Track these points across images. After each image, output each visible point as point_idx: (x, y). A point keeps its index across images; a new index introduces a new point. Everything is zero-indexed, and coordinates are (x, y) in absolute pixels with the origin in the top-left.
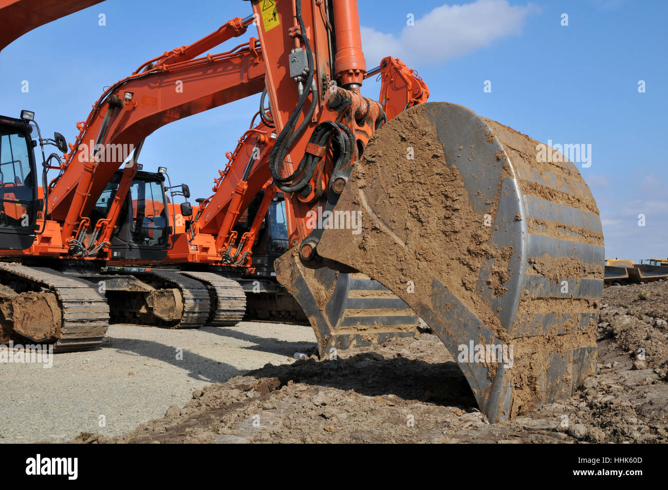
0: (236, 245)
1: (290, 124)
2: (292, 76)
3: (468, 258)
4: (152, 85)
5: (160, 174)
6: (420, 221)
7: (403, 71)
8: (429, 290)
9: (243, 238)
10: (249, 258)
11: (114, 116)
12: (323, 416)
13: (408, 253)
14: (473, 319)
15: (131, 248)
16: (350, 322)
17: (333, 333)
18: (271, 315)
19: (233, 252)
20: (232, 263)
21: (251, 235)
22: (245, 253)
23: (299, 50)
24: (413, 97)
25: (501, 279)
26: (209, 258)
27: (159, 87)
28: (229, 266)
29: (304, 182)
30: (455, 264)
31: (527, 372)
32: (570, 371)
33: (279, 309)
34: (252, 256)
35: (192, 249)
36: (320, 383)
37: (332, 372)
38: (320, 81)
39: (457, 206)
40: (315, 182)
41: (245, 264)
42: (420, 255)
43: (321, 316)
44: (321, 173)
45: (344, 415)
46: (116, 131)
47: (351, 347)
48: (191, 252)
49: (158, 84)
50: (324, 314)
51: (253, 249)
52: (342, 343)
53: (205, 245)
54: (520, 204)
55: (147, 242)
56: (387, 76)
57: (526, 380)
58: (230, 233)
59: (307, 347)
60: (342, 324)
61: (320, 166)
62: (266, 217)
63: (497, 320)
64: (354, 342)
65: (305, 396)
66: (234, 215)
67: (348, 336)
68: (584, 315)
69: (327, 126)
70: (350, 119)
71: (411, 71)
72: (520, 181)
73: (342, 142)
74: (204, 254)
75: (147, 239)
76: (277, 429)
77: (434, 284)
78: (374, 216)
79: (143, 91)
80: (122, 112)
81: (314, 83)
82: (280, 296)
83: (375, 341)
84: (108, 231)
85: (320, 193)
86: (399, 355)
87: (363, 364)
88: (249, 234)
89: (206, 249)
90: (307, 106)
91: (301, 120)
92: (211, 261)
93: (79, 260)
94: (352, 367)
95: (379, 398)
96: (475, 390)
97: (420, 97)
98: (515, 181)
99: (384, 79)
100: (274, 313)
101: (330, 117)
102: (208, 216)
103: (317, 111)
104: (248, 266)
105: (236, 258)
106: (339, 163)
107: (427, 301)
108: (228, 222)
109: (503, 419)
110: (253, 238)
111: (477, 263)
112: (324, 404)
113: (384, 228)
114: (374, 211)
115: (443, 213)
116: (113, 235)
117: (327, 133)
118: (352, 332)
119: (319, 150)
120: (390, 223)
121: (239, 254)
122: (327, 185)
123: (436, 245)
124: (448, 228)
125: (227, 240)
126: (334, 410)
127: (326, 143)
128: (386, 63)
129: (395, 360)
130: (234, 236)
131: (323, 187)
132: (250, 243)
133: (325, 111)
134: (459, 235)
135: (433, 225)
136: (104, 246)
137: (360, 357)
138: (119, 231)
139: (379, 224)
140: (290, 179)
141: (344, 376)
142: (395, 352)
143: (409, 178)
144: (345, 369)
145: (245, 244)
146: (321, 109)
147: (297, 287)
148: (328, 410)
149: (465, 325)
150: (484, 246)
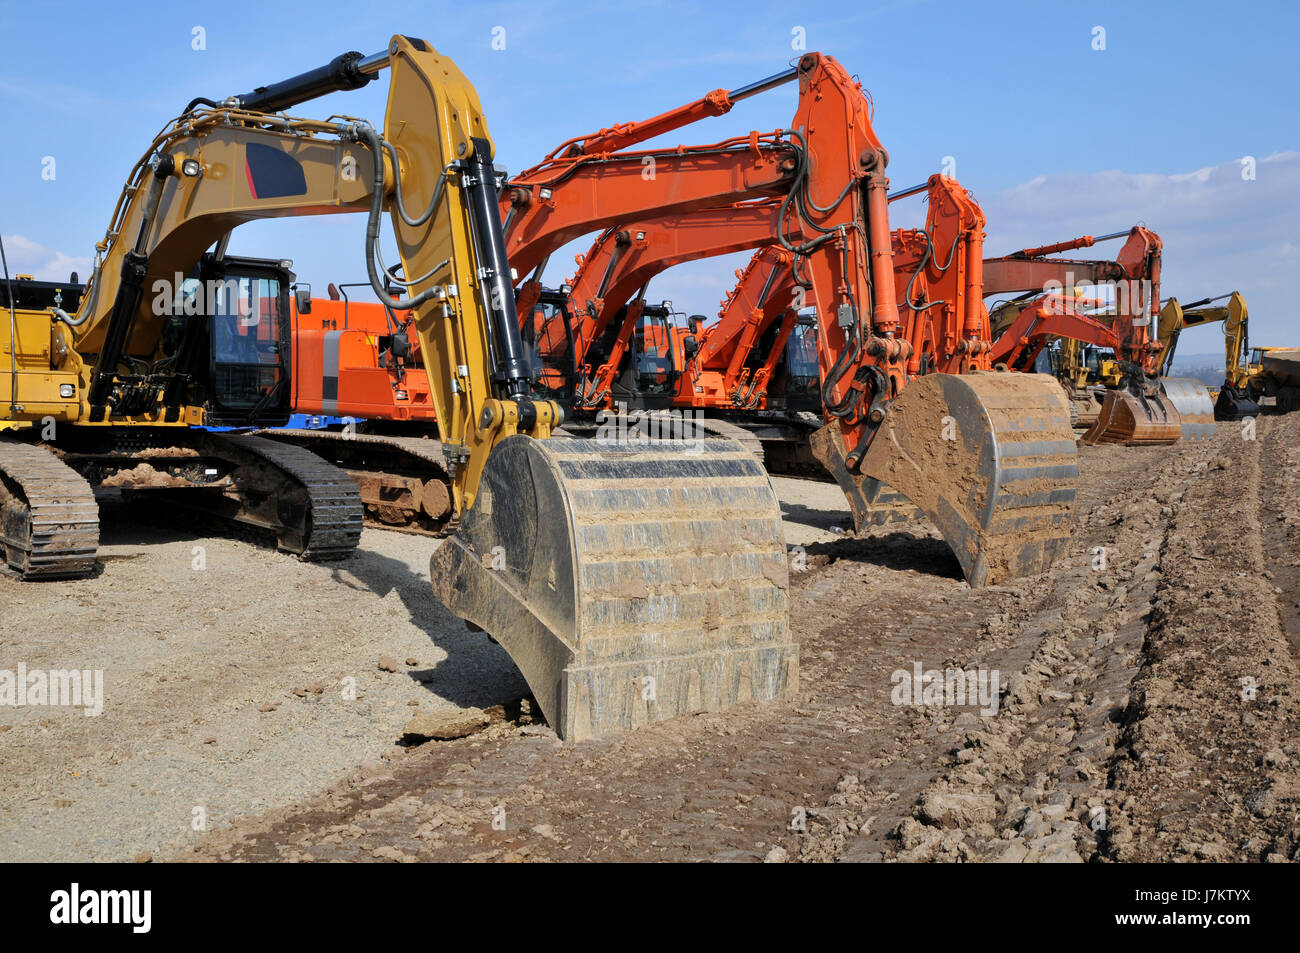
0: (748, 384)
1: (838, 363)
2: (840, 325)
3: (962, 483)
4: (667, 224)
5: (666, 309)
6: (931, 454)
7: (956, 194)
8: (936, 502)
9: (757, 375)
10: (763, 399)
11: (621, 254)
12: (865, 582)
13: (923, 475)
14: (964, 523)
15: (635, 397)
16: (886, 498)
17: (869, 510)
18: (789, 468)
19: (744, 391)
20: (743, 405)
21: (765, 371)
22: (758, 393)
23: (846, 305)
24: (965, 227)
25: (982, 497)
26: (718, 403)
27: (675, 227)
28: (738, 409)
29: (849, 410)
30: (954, 486)
31: (1000, 557)
32: (1041, 556)
33: (799, 461)
34: (766, 396)
35: (696, 390)
36: (861, 560)
37: (869, 551)
38: (862, 329)
39: (956, 447)
40: (858, 409)
41: (759, 406)
42: (931, 478)
43: (858, 494)
44: (862, 403)
45: (878, 582)
46: (623, 272)
47: (887, 523)
48: (696, 395)
49: (673, 225)
50: (860, 490)
51: (768, 388)
52: (878, 519)
53: (712, 387)
54: (996, 450)
55: (652, 389)
56: (936, 198)
57: (999, 562)
58: (741, 371)
59: (840, 517)
60: (878, 501)
61: (862, 397)
62: (785, 351)
63: (979, 524)
64: (890, 518)
65: (851, 569)
66: (747, 349)
67: (884, 512)
68: (1055, 516)
69: (867, 369)
70: (886, 362)
71: (965, 192)
72: (997, 434)
73: (878, 382)
74: (710, 396)
75: (651, 386)
76: (838, 588)
77: (940, 498)
78: (900, 448)
79: (656, 228)
80: (631, 251)
81: (857, 332)
82: (800, 446)
83: (911, 517)
84: (609, 378)
85: (861, 418)
86: (929, 535)
87: (894, 544)
88: (761, 370)
89: (713, 392)
90: (852, 348)
91: (847, 361)
92: (719, 405)
93: (578, 411)
94: (885, 547)
95: (902, 571)
96: (964, 568)
97: (974, 227)
98: (993, 434)
99: (932, 200)
100: (793, 466)
101: (869, 361)
102: (712, 347)
103: (860, 352)
104: (762, 408)
105: (747, 400)
106: (876, 398)
107: (935, 510)
108: (740, 356)
109: (980, 587)
110: (768, 375)
111: (968, 487)
112: (865, 575)
113: (907, 458)
114: (901, 445)
115: (947, 451)
116: (616, 381)
117: (865, 373)
118: (887, 508)
119: (862, 386)
120: (911, 454)
121: (752, 394)
122: (868, 412)
123: (942, 472)
124: (950, 462)
125: (738, 378)
126: (872, 579)
127: (867, 381)
128: (934, 182)
129: (925, 539)
130: (746, 373)
131: (864, 412)
132: (765, 381)
133: (866, 355)
134: (956, 467)
135: (940, 458)
136: (605, 395)
137: (893, 537)
138: (621, 377)
139: (904, 455)
140: (840, 406)
141: (879, 554)
142: (925, 532)
143: (925, 424)
144: (880, 547)
145: (759, 383)
146: (863, 351)
147: (834, 463)
148: (868, 579)
149: (959, 527)
150: (972, 476)
